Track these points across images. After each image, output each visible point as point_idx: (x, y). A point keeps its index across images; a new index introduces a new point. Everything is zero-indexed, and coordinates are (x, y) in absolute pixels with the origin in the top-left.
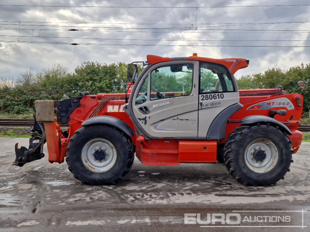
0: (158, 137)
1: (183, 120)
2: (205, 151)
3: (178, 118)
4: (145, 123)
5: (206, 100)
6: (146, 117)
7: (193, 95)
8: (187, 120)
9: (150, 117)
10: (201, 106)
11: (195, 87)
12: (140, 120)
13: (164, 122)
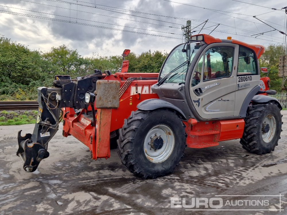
0: (208, 119)
1: (225, 101)
2: (238, 128)
3: (222, 99)
4: (199, 105)
5: (242, 81)
6: (199, 99)
7: (233, 77)
8: (228, 100)
9: (202, 99)
10: (238, 87)
11: (235, 69)
12: (195, 103)
13: (212, 104)
